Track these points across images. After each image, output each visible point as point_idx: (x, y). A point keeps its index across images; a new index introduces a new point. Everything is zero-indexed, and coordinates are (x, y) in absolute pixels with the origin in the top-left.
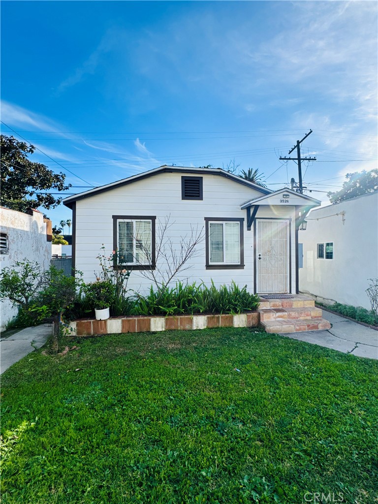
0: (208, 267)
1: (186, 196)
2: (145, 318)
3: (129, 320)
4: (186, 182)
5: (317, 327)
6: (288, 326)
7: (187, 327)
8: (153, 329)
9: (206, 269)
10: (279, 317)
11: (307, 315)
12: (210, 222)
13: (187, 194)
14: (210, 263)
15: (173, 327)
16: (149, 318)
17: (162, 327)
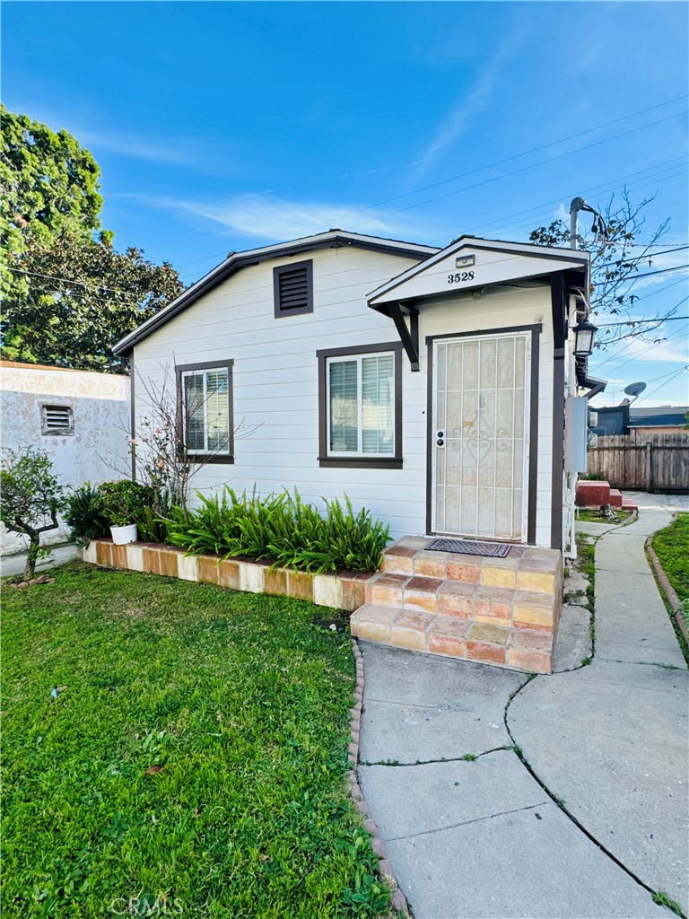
0: (325, 461)
1: (282, 309)
2: (171, 552)
3: (151, 552)
4: (282, 277)
5: (499, 656)
6: (410, 630)
7: (232, 584)
8: (181, 576)
9: (320, 466)
10: (411, 601)
11: (500, 615)
12: (330, 360)
13: (284, 305)
14: (330, 454)
15: (209, 578)
16: (176, 553)
17: (194, 575)
